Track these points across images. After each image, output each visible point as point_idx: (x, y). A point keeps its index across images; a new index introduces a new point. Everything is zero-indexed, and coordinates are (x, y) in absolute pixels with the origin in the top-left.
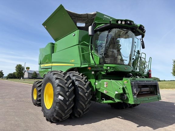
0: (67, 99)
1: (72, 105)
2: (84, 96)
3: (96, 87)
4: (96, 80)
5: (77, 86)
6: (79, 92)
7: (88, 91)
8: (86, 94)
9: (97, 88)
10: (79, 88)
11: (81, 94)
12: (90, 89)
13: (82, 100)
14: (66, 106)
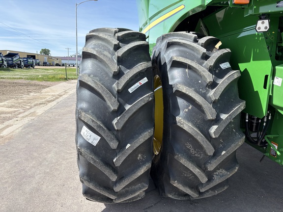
0: (114, 145)
1: (138, 167)
2: (200, 138)
3: (270, 98)
4: (274, 66)
5: (174, 90)
6: (178, 118)
7: (224, 116)
8: (210, 127)
9: (276, 102)
10: (181, 101)
11: (186, 128)
12: (240, 107)
13: (192, 151)
14: (114, 170)
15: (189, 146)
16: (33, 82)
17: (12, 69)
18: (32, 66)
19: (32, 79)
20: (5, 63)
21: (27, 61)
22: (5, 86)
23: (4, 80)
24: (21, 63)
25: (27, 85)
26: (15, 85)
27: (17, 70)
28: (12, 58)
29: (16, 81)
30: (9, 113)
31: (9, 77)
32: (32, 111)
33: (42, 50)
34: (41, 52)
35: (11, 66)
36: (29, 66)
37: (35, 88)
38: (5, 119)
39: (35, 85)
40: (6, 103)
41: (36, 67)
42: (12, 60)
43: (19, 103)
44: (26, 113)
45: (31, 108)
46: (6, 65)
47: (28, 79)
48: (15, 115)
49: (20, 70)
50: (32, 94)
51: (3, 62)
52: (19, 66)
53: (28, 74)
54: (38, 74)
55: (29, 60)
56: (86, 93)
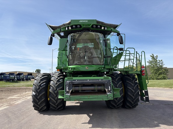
0: (38, 94)
1: (42, 99)
2: (53, 93)
6: (50, 90)
7: (58, 89)
8: (55, 91)
10: (51, 87)
11: (51, 92)
13: (53, 96)
14: (38, 99)
15: (52, 95)
16: (29, 87)
17: (19, 82)
18: (30, 79)
19: (28, 86)
20: (16, 78)
21: (27, 77)
22: (16, 90)
23: (15, 87)
24: (24, 78)
25: (25, 89)
26: (20, 89)
27: (21, 82)
28: (20, 76)
29: (20, 87)
30: (17, 98)
31: (18, 85)
32: (26, 98)
33: (37, 70)
34: (36, 72)
35: (19, 80)
36: (28, 79)
37: (29, 90)
38: (16, 100)
39: (29, 89)
40: (16, 95)
41: (32, 80)
42: (20, 77)
43: (21, 96)
44: (24, 98)
45: (26, 97)
46: (16, 79)
47: (26, 86)
48: (20, 99)
49: (23, 82)
50: (27, 92)
51: (15, 78)
52: (23, 80)
53: (27, 84)
54: (31, 83)
55: (28, 76)
56: (34, 86)
